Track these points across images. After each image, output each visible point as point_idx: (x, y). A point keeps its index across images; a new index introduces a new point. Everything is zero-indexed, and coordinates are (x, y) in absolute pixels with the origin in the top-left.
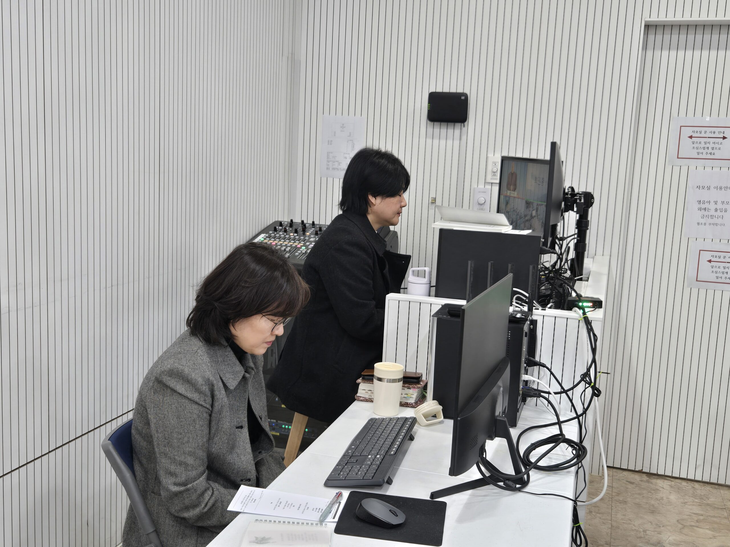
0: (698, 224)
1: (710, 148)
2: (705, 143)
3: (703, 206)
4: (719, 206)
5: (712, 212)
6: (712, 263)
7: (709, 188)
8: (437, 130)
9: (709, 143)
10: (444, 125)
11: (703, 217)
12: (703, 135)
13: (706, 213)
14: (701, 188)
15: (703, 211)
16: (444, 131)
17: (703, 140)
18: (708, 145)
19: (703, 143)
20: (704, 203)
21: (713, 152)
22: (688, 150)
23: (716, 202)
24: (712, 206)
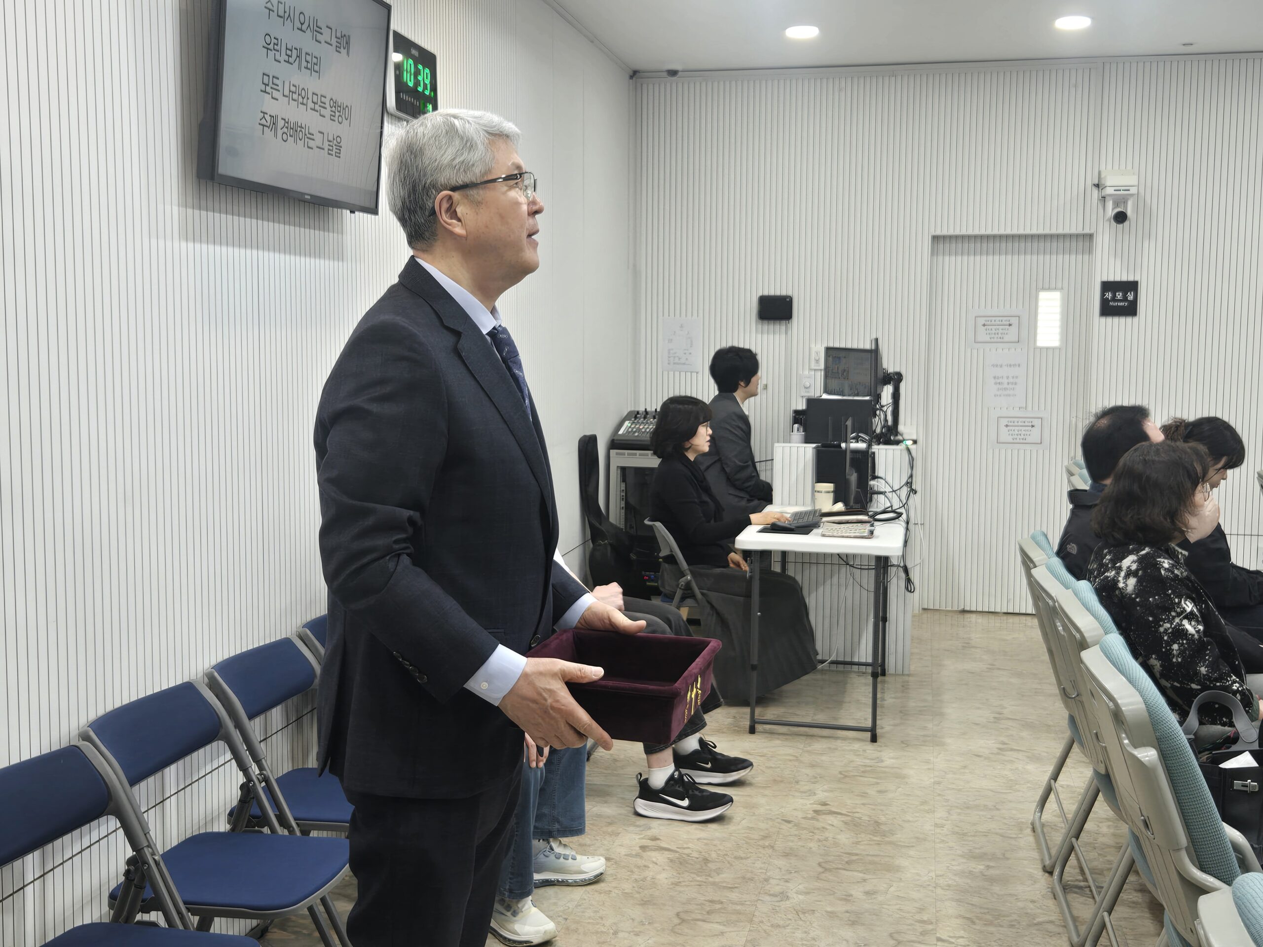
0: (995, 396)
1: (1000, 334)
3: (998, 381)
4: (1011, 380)
5: (1006, 386)
6: (1009, 428)
7: (1001, 366)
8: (766, 327)
9: (998, 329)
10: (772, 323)
11: (998, 389)
12: (993, 322)
13: (1001, 387)
14: (995, 366)
15: (998, 385)
16: (771, 327)
17: (993, 327)
18: (997, 331)
19: (993, 330)
20: (998, 378)
21: (1002, 336)
22: (982, 335)
23: (1008, 377)
24: (1005, 381)
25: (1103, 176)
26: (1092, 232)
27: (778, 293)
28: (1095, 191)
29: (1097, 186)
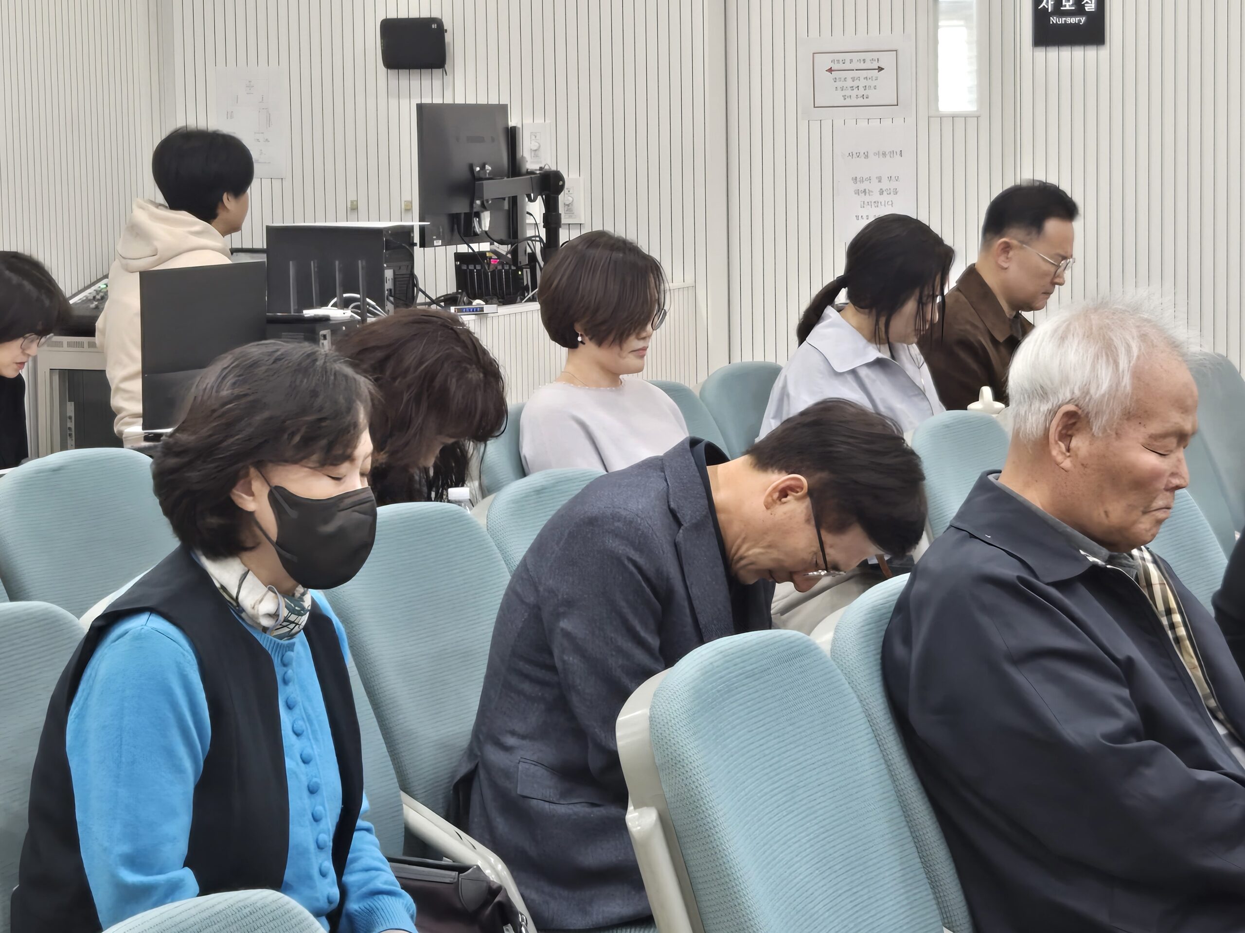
1: (861, 88)
2: (853, 79)
3: (862, 186)
4: (885, 184)
5: (876, 196)
7: (867, 156)
9: (858, 79)
11: (863, 204)
12: (847, 66)
13: (867, 198)
14: (855, 155)
15: (861, 196)
17: (849, 74)
18: (857, 83)
19: (849, 79)
20: (862, 181)
21: (865, 93)
22: (828, 94)
23: (879, 179)
24: (875, 186)
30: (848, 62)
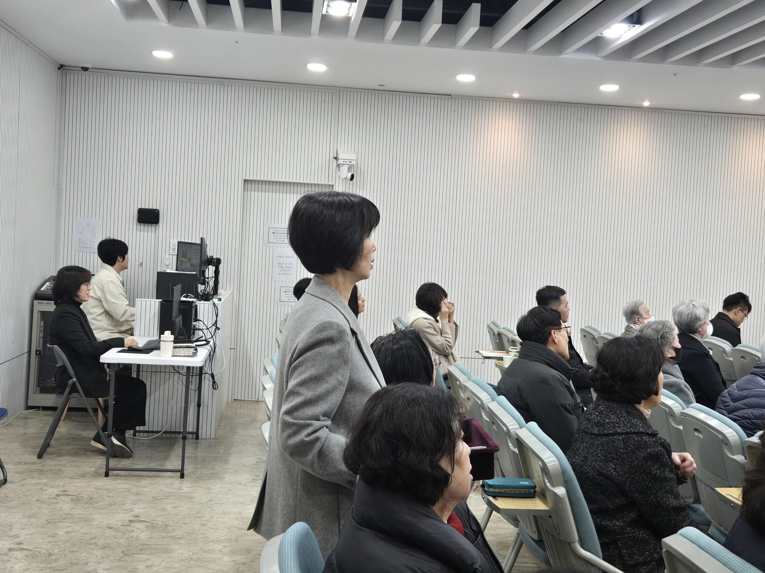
0: (279, 274)
3: (281, 265)
4: (288, 265)
5: (285, 268)
6: (286, 293)
7: (283, 257)
8: (142, 227)
9: (282, 236)
10: (146, 225)
11: (281, 271)
13: (282, 269)
14: (279, 257)
15: (281, 268)
16: (146, 228)
17: (279, 235)
18: (281, 237)
20: (281, 264)
21: (284, 240)
22: (273, 239)
23: (286, 264)
24: (285, 266)
25: (338, 153)
26: (333, 184)
27: (151, 207)
28: (335, 161)
29: (336, 158)
30: (279, 231)
